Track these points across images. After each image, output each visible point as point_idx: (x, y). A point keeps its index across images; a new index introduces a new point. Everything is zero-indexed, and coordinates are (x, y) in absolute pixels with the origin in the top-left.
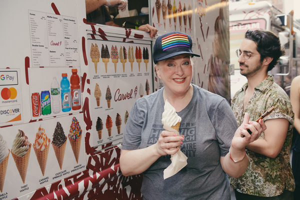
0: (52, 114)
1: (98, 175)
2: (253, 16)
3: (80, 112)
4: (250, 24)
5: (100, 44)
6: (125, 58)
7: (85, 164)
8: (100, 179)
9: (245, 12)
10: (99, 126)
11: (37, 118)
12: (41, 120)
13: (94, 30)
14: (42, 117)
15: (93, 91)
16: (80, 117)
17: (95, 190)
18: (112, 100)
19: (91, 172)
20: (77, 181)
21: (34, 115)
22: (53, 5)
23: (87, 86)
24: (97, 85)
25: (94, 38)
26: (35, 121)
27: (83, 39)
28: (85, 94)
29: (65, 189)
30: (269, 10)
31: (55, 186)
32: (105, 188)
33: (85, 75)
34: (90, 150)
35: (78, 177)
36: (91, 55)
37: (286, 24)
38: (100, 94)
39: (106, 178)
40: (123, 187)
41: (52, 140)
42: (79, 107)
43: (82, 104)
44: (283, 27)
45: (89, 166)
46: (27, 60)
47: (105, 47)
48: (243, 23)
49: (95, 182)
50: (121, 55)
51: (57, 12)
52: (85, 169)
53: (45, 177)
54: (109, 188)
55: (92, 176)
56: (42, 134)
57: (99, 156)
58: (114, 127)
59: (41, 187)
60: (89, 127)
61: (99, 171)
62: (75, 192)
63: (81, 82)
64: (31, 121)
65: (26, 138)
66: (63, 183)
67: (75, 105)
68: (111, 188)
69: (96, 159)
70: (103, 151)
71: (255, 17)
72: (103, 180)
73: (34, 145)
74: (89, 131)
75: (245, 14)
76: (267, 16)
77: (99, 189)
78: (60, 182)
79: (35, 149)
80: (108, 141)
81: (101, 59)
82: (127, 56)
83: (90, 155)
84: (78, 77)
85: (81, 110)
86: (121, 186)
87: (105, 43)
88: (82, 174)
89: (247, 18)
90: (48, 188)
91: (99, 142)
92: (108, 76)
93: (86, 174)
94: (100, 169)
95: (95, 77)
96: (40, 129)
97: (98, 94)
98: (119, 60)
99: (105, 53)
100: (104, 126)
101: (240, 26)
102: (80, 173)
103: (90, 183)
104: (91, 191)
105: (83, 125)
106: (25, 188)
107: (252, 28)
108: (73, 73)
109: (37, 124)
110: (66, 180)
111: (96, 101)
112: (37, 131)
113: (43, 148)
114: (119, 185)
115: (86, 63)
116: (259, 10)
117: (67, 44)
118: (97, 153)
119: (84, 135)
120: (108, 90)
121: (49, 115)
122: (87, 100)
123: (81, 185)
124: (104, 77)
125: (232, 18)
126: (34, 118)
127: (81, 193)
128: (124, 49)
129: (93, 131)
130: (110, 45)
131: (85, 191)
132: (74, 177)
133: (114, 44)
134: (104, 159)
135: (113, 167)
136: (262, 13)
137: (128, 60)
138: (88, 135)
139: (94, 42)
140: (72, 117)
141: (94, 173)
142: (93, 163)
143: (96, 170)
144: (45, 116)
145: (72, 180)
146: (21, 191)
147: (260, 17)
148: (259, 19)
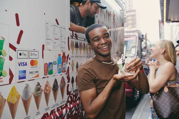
0: (53, 74)
1: (72, 106)
2: (131, 34)
3: (65, 74)
4: (130, 37)
5: (75, 41)
6: (85, 48)
7: (66, 100)
8: (73, 107)
9: (127, 32)
10: (73, 82)
11: (46, 76)
12: (48, 77)
13: (73, 34)
14: (48, 75)
15: (71, 64)
16: (65, 77)
17: (70, 113)
19: (68, 104)
20: (62, 109)
21: (45, 75)
22: (56, 20)
23: (69, 61)
24: (73, 61)
25: (72, 38)
26: (45, 77)
27: (68, 37)
28: (68, 65)
29: (57, 113)
30: (138, 32)
31: (52, 112)
32: (74, 112)
33: (68, 55)
34: (68, 93)
35: (63, 107)
36: (71, 46)
38: (74, 65)
39: (75, 107)
40: (82, 111)
41: (52, 88)
42: (65, 71)
43: (66, 70)
45: (68, 101)
46: (43, 46)
47: (77, 42)
48: (126, 37)
49: (70, 109)
50: (83, 47)
51: (58, 24)
52: (66, 103)
53: (48, 107)
54: (76, 112)
55: (69, 106)
56: (48, 84)
57: (72, 96)
59: (46, 112)
60: (69, 82)
61: (72, 104)
62: (61, 114)
63: (66, 59)
64: (43, 78)
65: (41, 86)
66: (56, 110)
67: (63, 70)
68: (77, 112)
69: (71, 97)
70: (74, 94)
73: (44, 90)
74: (69, 83)
75: (127, 33)
76: (137, 34)
77: (72, 113)
78: (55, 109)
79: (44, 92)
80: (76, 89)
81: (75, 48)
82: (86, 47)
83: (68, 96)
84: (65, 56)
85: (66, 73)
86: (81, 111)
87: (77, 40)
88: (65, 105)
90: (49, 113)
91: (72, 89)
92: (78, 57)
94: (73, 103)
95: (72, 57)
96: (47, 82)
97: (73, 65)
98: (82, 49)
99: (77, 46)
100: (75, 81)
103: (68, 110)
104: (68, 114)
105: (66, 80)
106: (38, 113)
107: (131, 39)
108: (63, 54)
109: (46, 79)
110: (57, 108)
111: (72, 69)
112: (46, 83)
113: (48, 92)
114: (80, 110)
115: (69, 50)
116: (134, 32)
117: (61, 39)
118: (71, 95)
119: (66, 86)
120: (77, 64)
121: (51, 75)
122: (68, 67)
123: (64, 110)
124: (76, 57)
126: (45, 76)
127: (64, 115)
128: (85, 44)
129: (70, 84)
130: (79, 42)
131: (66, 114)
132: (61, 107)
133: (81, 41)
134: (74, 98)
135: (78, 102)
136: (135, 33)
137: (86, 49)
138: (68, 85)
139: (72, 40)
140: (62, 76)
141: (70, 105)
142: (70, 99)
143: (71, 103)
144: (50, 75)
145: (60, 108)
146: (36, 115)
147: (134, 34)
148: (133, 35)
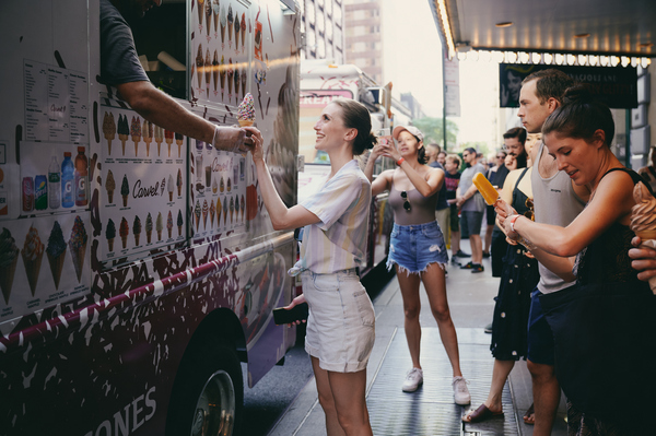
0: (49, 210)
1: (107, 302)
2: (335, 84)
3: (86, 210)
4: (330, 96)
5: (116, 113)
6: (151, 136)
7: (90, 284)
8: (110, 307)
9: (323, 78)
10: (110, 234)
11: (29, 214)
12: (33, 216)
13: (110, 93)
14: (35, 212)
15: (103, 181)
16: (86, 216)
17: (101, 323)
18: (130, 196)
19: (97, 296)
20: (78, 308)
21: (24, 209)
22: (57, 54)
23: (97, 173)
24: (110, 173)
25: (108, 104)
26: (26, 217)
27: (95, 104)
28: (94, 185)
29: (62, 318)
30: (357, 79)
31: (49, 314)
32: (116, 322)
33: (95, 156)
34: (97, 265)
35: (79, 303)
36: (104, 128)
37: (380, 101)
38: (113, 185)
39: (118, 307)
40: (140, 323)
41: (46, 246)
43: (90, 199)
44: (376, 105)
45: (95, 288)
46: (19, 129)
47: (123, 118)
48: (319, 93)
49: (103, 311)
50: (145, 131)
51: (62, 65)
52: (89, 291)
53: (35, 298)
54: (120, 323)
55: (98, 303)
56: (34, 236)
57: (109, 276)
58: (131, 236)
59: (29, 312)
60: (97, 233)
61: (108, 297)
62: (75, 322)
63: (89, 166)
64: (20, 217)
65: (13, 240)
66: (58, 309)
67: (80, 199)
68: (124, 324)
69: (105, 278)
70: (115, 269)
71: (337, 87)
72: (114, 309)
73: (23, 252)
74: (97, 238)
75: (322, 82)
76: (354, 88)
77: (108, 323)
78: (55, 307)
79: (24, 256)
80: (122, 255)
81: (117, 135)
82: (154, 133)
83: (97, 273)
85: (87, 207)
86: (137, 322)
87: (123, 112)
88: (85, 299)
89: (326, 87)
90: (39, 312)
91: (108, 256)
92: (126, 161)
93: (90, 299)
94: (110, 294)
95: (109, 161)
96: (31, 229)
97: (111, 184)
98: (142, 138)
99: (123, 128)
100: (118, 233)
101: (316, 99)
102: (82, 298)
103: (96, 313)
104: (97, 325)
105: (90, 229)
106: (8, 312)
109: (28, 223)
110: (63, 305)
111: (107, 196)
112: (27, 231)
113: (35, 256)
114: (134, 319)
115: (98, 141)
116: (343, 77)
117: (72, 110)
118: (106, 271)
119: (90, 244)
120: (125, 181)
121: (44, 211)
122: (96, 191)
123: (84, 313)
124: (121, 161)
125: (304, 85)
126: (24, 214)
127: (83, 326)
129: (102, 239)
130: (130, 116)
131: (89, 324)
132: (74, 302)
134: (116, 280)
135: (127, 293)
136: (347, 81)
137: (154, 138)
138: (96, 243)
139: (109, 110)
140: (75, 215)
141: (101, 300)
142: (101, 284)
143: (104, 296)
144: (40, 212)
145: (71, 306)
146: (3, 315)
147: (345, 87)
148: (342, 90)
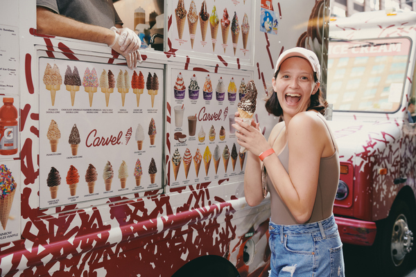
1: (41, 249)
2: (394, 32)
3: (15, 159)
4: (387, 44)
5: (62, 66)
6: (111, 85)
7: (19, 231)
8: (44, 254)
9: (381, 27)
10: (53, 183)
13: (49, 45)
15: (44, 132)
17: (34, 269)
18: (81, 147)
19: (29, 245)
23: (30, 122)
24: (54, 123)
25: (51, 56)
27: (28, 57)
28: (26, 134)
32: (56, 267)
33: (28, 107)
35: (3, 249)
36: (46, 79)
38: (58, 134)
39: (56, 254)
40: (91, 269)
42: (14, 152)
43: (20, 146)
45: (26, 234)
47: (72, 69)
50: (103, 83)
52: (19, 238)
54: (62, 268)
55: (30, 249)
57: (46, 223)
58: (82, 184)
60: (30, 181)
61: (44, 243)
63: (19, 117)
67: (5, 148)
68: (67, 270)
69: (40, 226)
70: (56, 216)
71: (395, 35)
72: (50, 256)
74: (30, 186)
75: (380, 30)
80: (69, 202)
81: (63, 86)
82: (116, 84)
83: (28, 220)
84: (14, 110)
85: (17, 155)
86: (87, 268)
87: (72, 64)
88: (12, 245)
89: (384, 35)
91: (50, 203)
92: (77, 111)
93: (19, 246)
94: (48, 241)
95: (51, 111)
97: (54, 132)
98: (99, 89)
99: (73, 79)
100: (63, 181)
101: (372, 47)
102: (9, 244)
103: (24, 260)
104: (28, 271)
105: (19, 178)
107: (390, 51)
108: (5, 104)
111: (50, 145)
114: (83, 265)
115: (31, 90)
116: (402, 24)
118: (43, 218)
119: (19, 192)
120: (75, 130)
122: (29, 141)
123: (7, 260)
124: (69, 111)
128: (110, 73)
129: (39, 186)
130: (82, 68)
131: (13, 269)
133: (91, 66)
134: (56, 228)
135: (71, 240)
136: (406, 28)
137: (116, 89)
138: (27, 191)
139: (51, 62)
141: (35, 246)
142: (34, 230)
143: (37, 241)
147: (403, 34)
148: (401, 37)
